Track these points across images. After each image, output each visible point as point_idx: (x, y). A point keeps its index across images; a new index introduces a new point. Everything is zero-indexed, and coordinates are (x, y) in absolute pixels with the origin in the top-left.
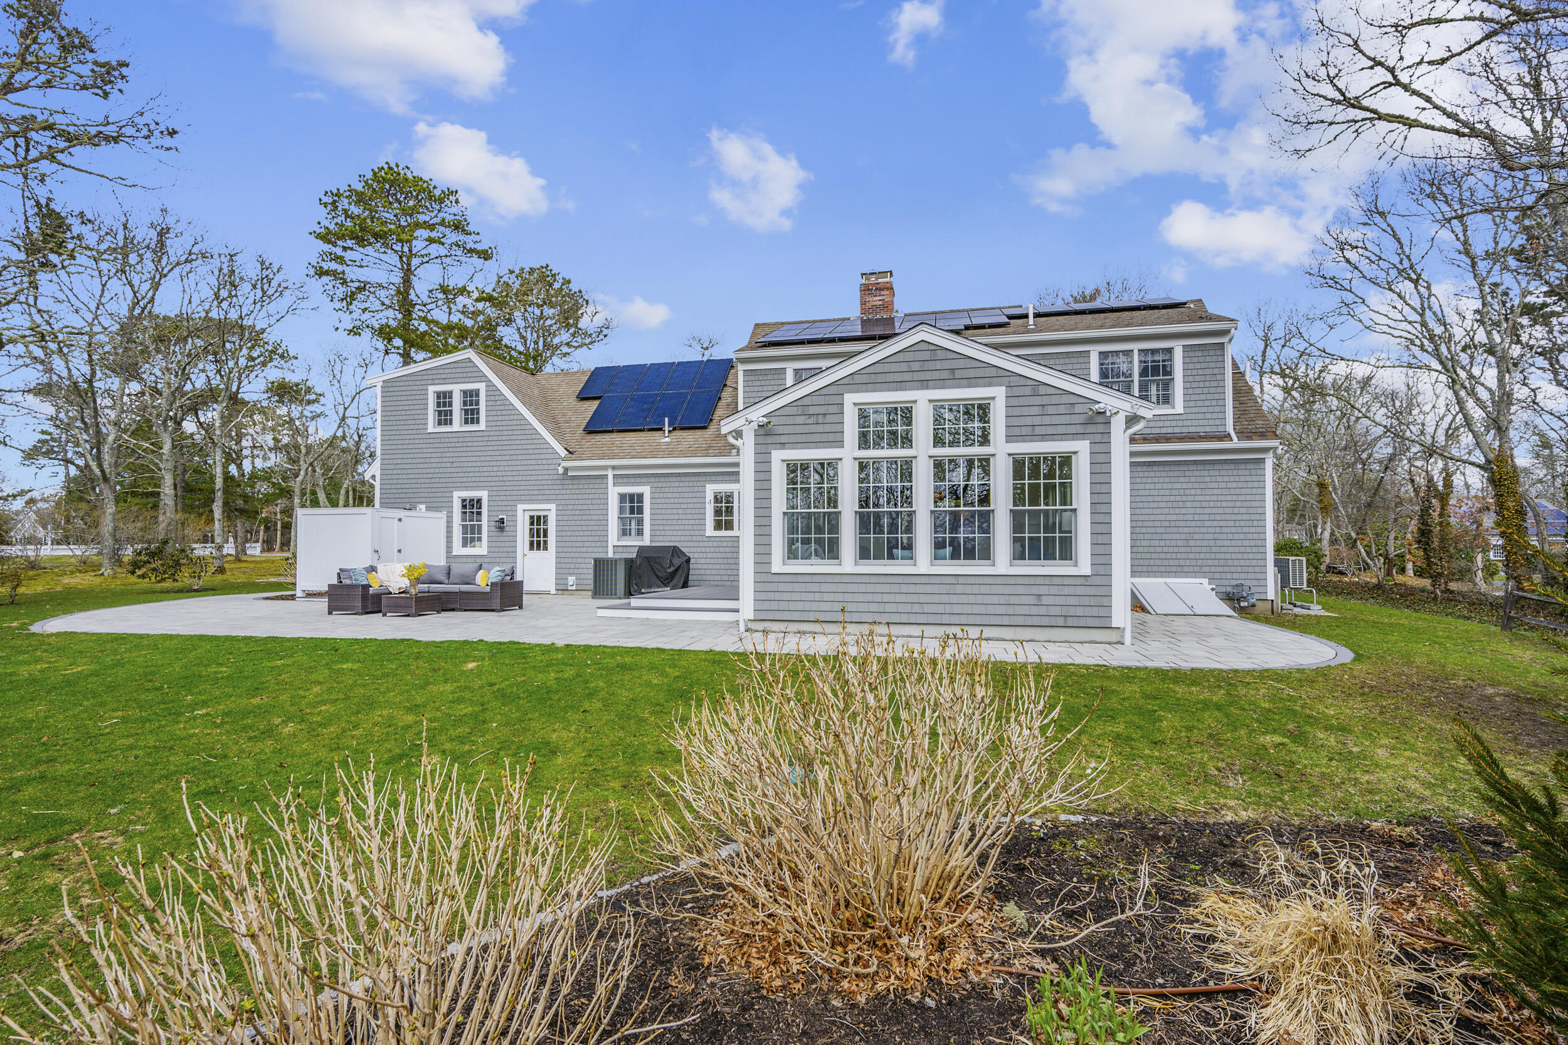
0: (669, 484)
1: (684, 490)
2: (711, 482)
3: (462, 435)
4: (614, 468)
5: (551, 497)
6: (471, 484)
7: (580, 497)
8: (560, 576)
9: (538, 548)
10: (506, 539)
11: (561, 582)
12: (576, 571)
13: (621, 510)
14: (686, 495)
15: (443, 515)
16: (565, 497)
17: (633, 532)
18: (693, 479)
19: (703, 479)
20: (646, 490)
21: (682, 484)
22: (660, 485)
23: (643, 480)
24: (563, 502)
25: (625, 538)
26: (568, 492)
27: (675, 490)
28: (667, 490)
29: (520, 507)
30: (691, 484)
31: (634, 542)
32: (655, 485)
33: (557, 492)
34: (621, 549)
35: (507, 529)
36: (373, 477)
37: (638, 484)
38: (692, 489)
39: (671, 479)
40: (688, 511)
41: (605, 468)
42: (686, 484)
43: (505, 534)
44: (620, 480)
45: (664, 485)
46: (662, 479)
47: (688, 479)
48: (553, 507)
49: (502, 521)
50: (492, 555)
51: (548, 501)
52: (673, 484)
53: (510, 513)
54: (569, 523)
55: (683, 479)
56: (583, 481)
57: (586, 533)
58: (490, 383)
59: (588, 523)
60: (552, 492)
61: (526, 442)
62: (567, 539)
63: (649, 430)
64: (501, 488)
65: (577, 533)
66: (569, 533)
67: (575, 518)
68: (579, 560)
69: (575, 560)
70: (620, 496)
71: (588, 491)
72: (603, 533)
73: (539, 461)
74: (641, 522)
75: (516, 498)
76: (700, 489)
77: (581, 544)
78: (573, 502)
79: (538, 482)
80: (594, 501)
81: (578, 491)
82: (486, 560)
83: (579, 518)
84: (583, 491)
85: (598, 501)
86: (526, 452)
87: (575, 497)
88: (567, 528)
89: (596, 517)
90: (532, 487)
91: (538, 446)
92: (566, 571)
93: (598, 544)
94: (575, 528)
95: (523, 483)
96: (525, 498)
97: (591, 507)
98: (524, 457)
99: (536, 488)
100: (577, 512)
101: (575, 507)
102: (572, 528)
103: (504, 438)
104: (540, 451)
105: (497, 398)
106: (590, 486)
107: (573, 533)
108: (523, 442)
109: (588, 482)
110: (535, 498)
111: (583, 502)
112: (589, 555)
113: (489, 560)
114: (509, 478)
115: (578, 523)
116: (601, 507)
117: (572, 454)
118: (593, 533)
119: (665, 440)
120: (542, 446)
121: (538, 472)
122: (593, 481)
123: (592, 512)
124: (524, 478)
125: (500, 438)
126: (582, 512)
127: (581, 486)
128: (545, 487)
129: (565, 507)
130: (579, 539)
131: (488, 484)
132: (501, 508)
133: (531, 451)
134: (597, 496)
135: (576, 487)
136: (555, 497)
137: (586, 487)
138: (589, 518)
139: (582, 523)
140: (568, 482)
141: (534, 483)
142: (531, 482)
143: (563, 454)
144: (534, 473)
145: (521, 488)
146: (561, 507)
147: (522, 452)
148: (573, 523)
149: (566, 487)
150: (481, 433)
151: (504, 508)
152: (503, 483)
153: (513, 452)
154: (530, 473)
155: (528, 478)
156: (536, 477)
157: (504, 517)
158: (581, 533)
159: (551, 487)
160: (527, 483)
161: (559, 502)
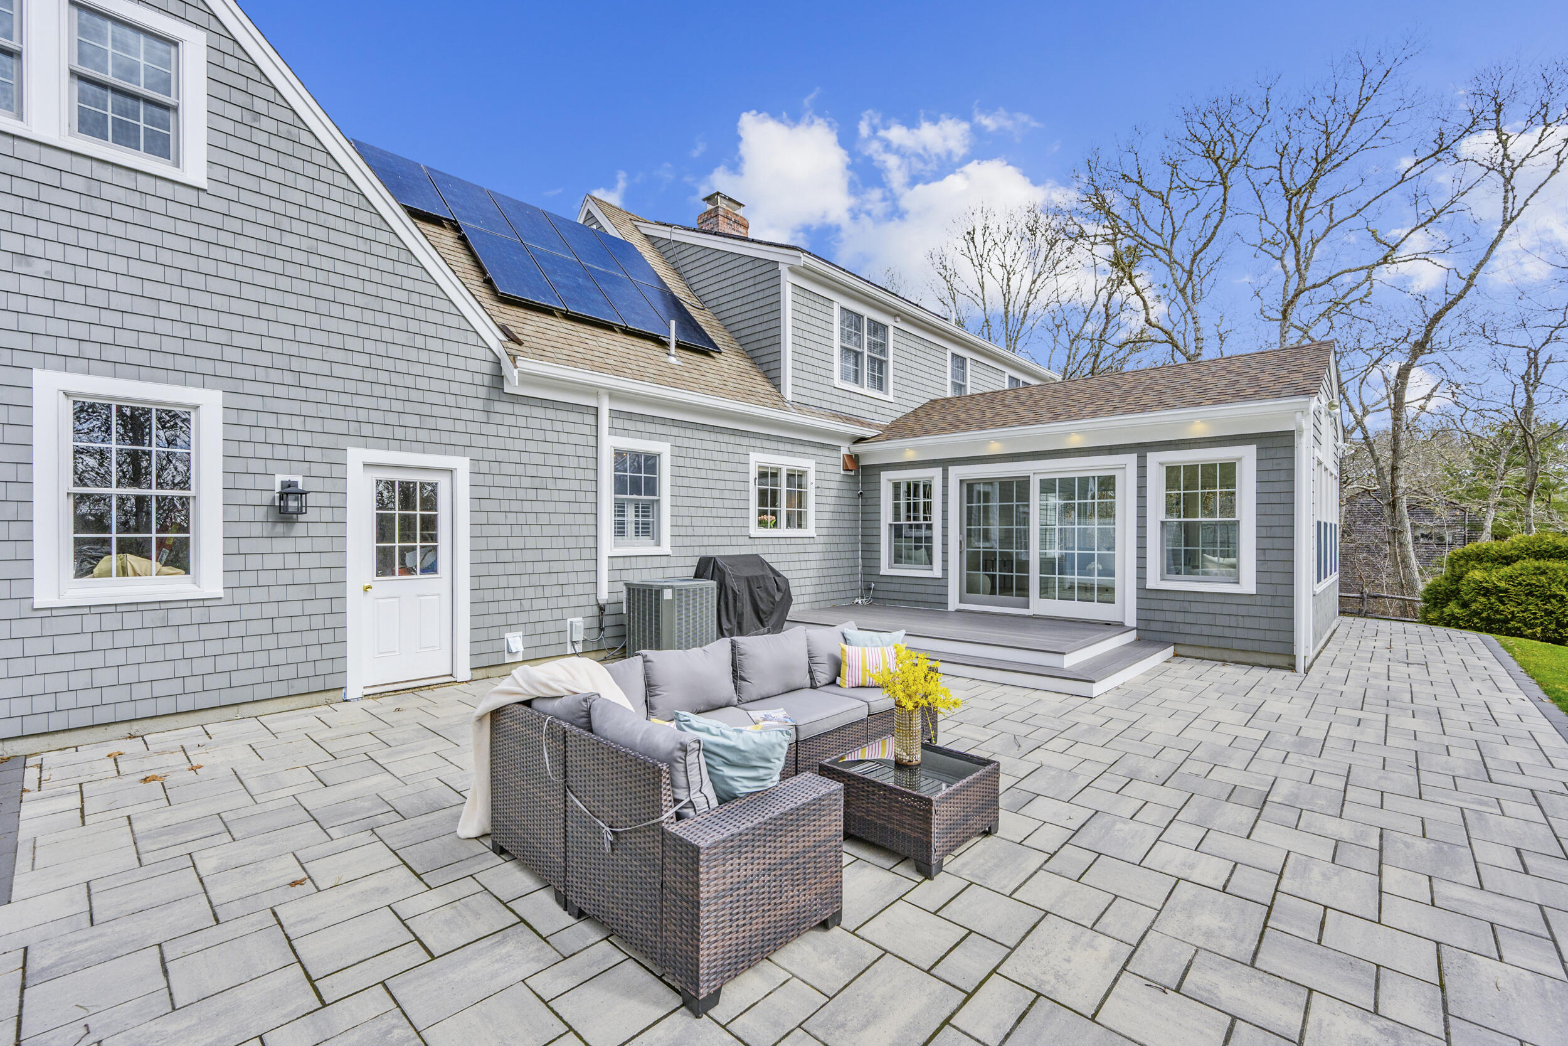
0: (699, 444)
1: (720, 457)
2: (755, 448)
3: (84, 166)
4: (614, 395)
5: (455, 438)
8: (482, 635)
9: (406, 569)
10: (304, 545)
11: (485, 648)
12: (524, 618)
13: (620, 482)
14: (724, 467)
16: (493, 442)
18: (734, 440)
19: (745, 441)
20: (665, 450)
21: (718, 446)
22: (685, 442)
23: (660, 429)
24: (490, 455)
26: (503, 431)
27: (709, 455)
28: (696, 453)
29: (356, 456)
30: (729, 447)
33: (473, 428)
34: (623, 564)
37: (652, 435)
41: (594, 391)
42: (723, 446)
43: (299, 529)
44: (618, 423)
45: (692, 443)
46: (689, 433)
48: (462, 464)
49: (290, 493)
50: (241, 596)
51: (445, 447)
52: (705, 445)
53: (322, 471)
54: (505, 505)
56: (538, 412)
57: (547, 531)
58: (227, 46)
59: (550, 507)
60: (460, 426)
61: (376, 276)
62: (501, 543)
63: (627, 332)
64: (281, 391)
65: (526, 531)
66: (505, 531)
67: (521, 494)
68: (530, 592)
69: (520, 593)
70: (619, 454)
71: (550, 436)
72: (584, 531)
73: (420, 341)
74: (647, 510)
75: (342, 427)
76: (742, 459)
77: (537, 555)
78: (515, 457)
79: (415, 395)
80: (565, 461)
81: (526, 434)
82: (216, 614)
83: (532, 494)
84: (539, 435)
85: (574, 462)
86: (375, 304)
87: (519, 445)
88: (500, 517)
89: (571, 496)
90: (398, 406)
91: (415, 299)
92: (500, 620)
93: (575, 554)
94: (521, 518)
95: (364, 388)
96: (379, 431)
97: (557, 472)
98: (368, 316)
99: (409, 407)
100: (526, 482)
101: (520, 469)
102: (512, 518)
103: (289, 239)
104: (420, 313)
105: (260, 106)
106: (558, 426)
107: (517, 530)
108: (364, 273)
109: (551, 414)
110: (410, 434)
111: (539, 459)
112: (553, 579)
113: (233, 613)
114: (313, 366)
115: (527, 507)
116: (580, 474)
117: (520, 343)
118: (563, 531)
119: (673, 360)
120: (426, 301)
121: (417, 369)
122: (562, 415)
123: (561, 484)
124: (370, 375)
125: (274, 236)
126: (537, 482)
127: (535, 423)
128: (437, 411)
129: (495, 469)
130: (531, 543)
131: (223, 369)
132: (280, 452)
133: (390, 307)
134: (569, 450)
135: (522, 422)
136: (464, 439)
137: (547, 425)
138: (555, 496)
139: (538, 506)
140: (499, 407)
141: (402, 394)
142: (391, 392)
143: (494, 339)
144: (401, 366)
145: (359, 401)
146: (484, 467)
147: (361, 300)
148: (515, 506)
149: (496, 418)
150: (190, 197)
151: (295, 453)
152: (289, 378)
153: (328, 293)
154: (389, 364)
155: (384, 377)
156: (409, 381)
157: (299, 479)
158: (536, 531)
159: (455, 413)
160: (378, 390)
161: (477, 453)
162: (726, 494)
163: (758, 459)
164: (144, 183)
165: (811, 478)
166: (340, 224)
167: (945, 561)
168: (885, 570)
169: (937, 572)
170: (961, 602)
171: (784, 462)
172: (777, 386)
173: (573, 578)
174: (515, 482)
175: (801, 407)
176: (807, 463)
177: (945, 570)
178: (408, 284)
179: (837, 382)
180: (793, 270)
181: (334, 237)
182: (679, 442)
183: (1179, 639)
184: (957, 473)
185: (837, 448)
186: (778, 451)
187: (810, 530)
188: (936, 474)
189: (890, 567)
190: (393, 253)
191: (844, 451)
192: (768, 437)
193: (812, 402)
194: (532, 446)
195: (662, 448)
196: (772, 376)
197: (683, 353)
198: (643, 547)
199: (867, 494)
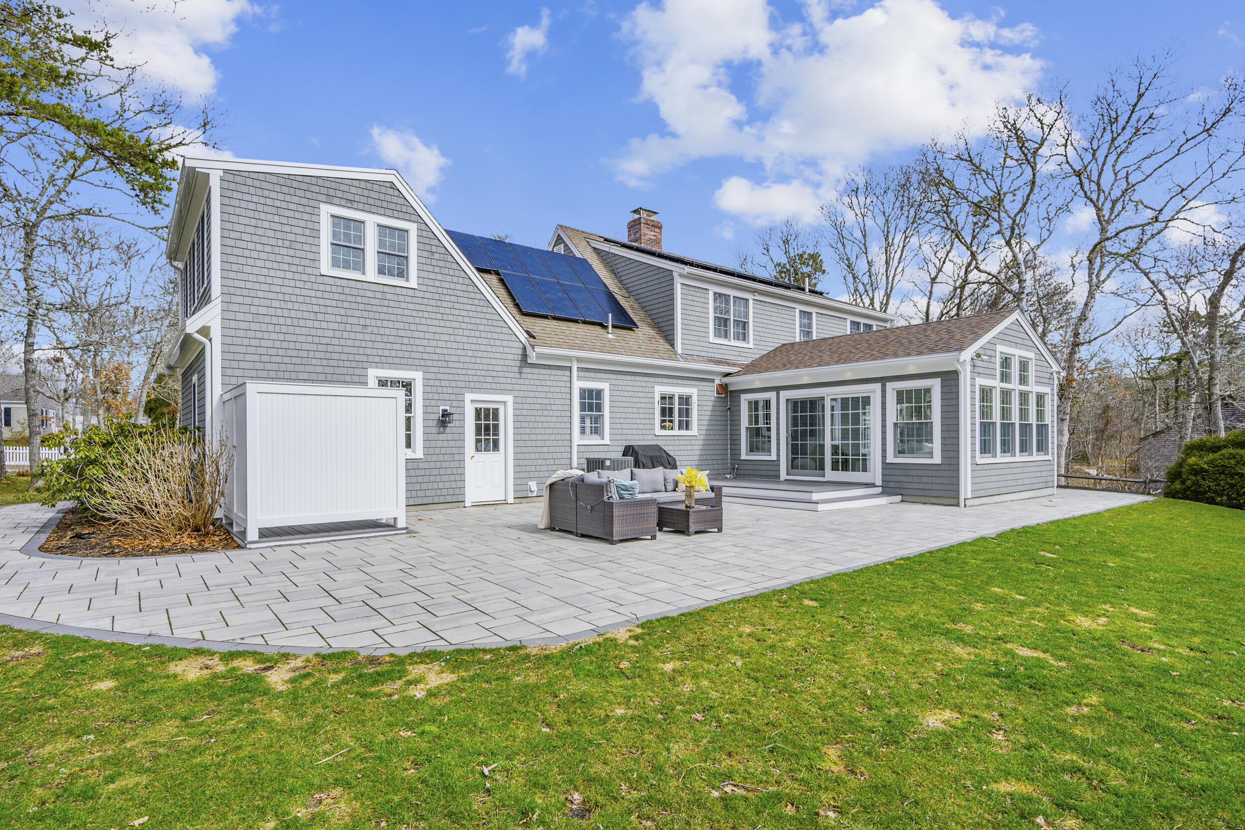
0: (625, 383)
1: (637, 389)
2: (658, 383)
3: (381, 288)
4: (579, 360)
5: (507, 387)
8: (519, 481)
9: (487, 448)
10: (450, 437)
11: (520, 488)
12: (535, 475)
13: (583, 406)
14: (639, 394)
16: (523, 388)
18: (644, 379)
19: (653, 380)
21: (636, 383)
22: (619, 383)
23: (604, 376)
24: (521, 394)
25: (584, 437)
26: (527, 382)
27: (631, 389)
28: (623, 388)
29: (468, 397)
30: (642, 384)
33: (514, 381)
34: (585, 449)
35: (451, 424)
37: (599, 379)
39: (626, 377)
41: (569, 359)
42: (639, 384)
43: (448, 430)
44: (583, 374)
46: (619, 377)
48: (509, 399)
49: (445, 414)
50: (429, 458)
51: (502, 391)
52: (628, 383)
53: (454, 404)
54: (528, 419)
55: (637, 378)
56: (543, 371)
57: (547, 431)
58: (423, 227)
59: (549, 419)
60: (509, 381)
61: (475, 315)
62: (526, 437)
63: (585, 322)
64: (442, 370)
65: (537, 431)
66: (528, 431)
67: (535, 413)
68: (540, 462)
69: (535, 462)
70: (583, 392)
71: (549, 383)
72: (565, 431)
73: (492, 342)
74: (597, 420)
75: (462, 384)
76: (650, 390)
77: (542, 443)
78: (532, 394)
79: (491, 368)
80: (555, 395)
81: (537, 382)
82: (421, 465)
83: (540, 413)
84: (543, 383)
85: (559, 395)
86: (475, 327)
87: (534, 388)
88: (526, 425)
89: (558, 413)
90: (484, 373)
91: (490, 323)
92: (526, 475)
93: (560, 443)
94: (536, 425)
95: (471, 366)
96: (477, 385)
97: (552, 401)
98: (472, 333)
99: (488, 373)
100: (537, 407)
101: (535, 400)
102: (531, 425)
103: (445, 304)
104: (492, 329)
105: (434, 249)
106: (552, 378)
107: (533, 431)
108: (471, 314)
109: (548, 372)
110: (489, 386)
111: (543, 395)
112: (550, 456)
113: (426, 465)
114: (453, 358)
115: (538, 419)
116: (562, 402)
117: (534, 338)
118: (555, 431)
119: (610, 336)
120: (495, 323)
121: (491, 355)
122: (554, 372)
123: (554, 407)
124: (473, 360)
125: (439, 303)
126: (542, 407)
127: (541, 377)
128: (500, 374)
129: (524, 400)
130: (540, 437)
131: (422, 363)
132: (442, 397)
133: (481, 328)
134: (558, 390)
135: (535, 377)
136: (510, 387)
137: (547, 377)
138: (551, 413)
139: (543, 419)
140: (525, 370)
141: (485, 367)
142: (481, 367)
143: (523, 337)
144: (485, 354)
145: (469, 372)
146: (519, 400)
147: (470, 327)
148: (533, 419)
149: (524, 376)
150: (411, 293)
151: (447, 397)
152: (444, 364)
153: (457, 325)
154: (480, 354)
155: (478, 360)
156: (488, 361)
157: (447, 408)
158: (542, 431)
159: (507, 375)
160: (476, 366)
161: (516, 393)
162: (641, 411)
163: (660, 389)
164: (398, 291)
165: (695, 400)
166: (461, 294)
167: (778, 450)
168: (744, 456)
169: (774, 457)
170: (788, 474)
171: (677, 390)
172: (672, 345)
173: (559, 456)
174: (533, 407)
175: (687, 357)
176: (692, 391)
177: (778, 455)
178: (487, 316)
179: (712, 338)
180: (681, 276)
181: (461, 300)
182: (614, 382)
183: (904, 492)
184: (784, 395)
185: (713, 381)
186: (673, 385)
187: (694, 431)
188: (772, 395)
189: (747, 454)
190: (482, 303)
191: (717, 382)
192: (666, 376)
193: (694, 353)
194: (540, 389)
195: (604, 386)
196: (669, 339)
197: (616, 330)
198: (595, 440)
199: (733, 409)
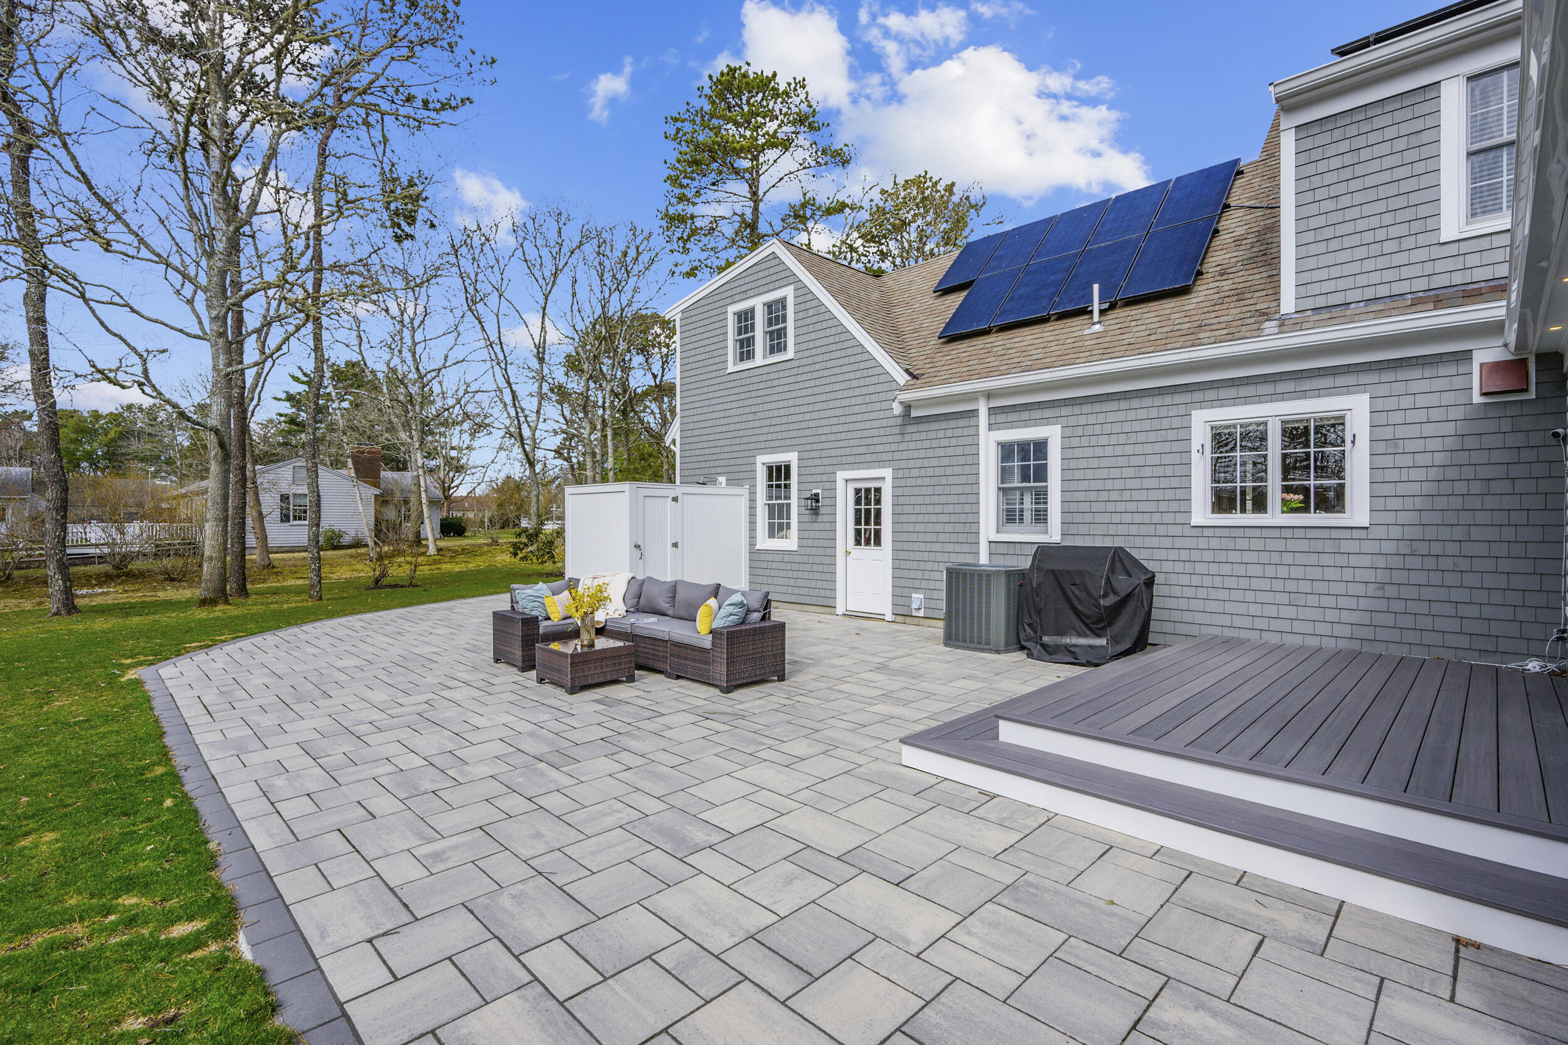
0: (1101, 418)
1: (1136, 426)
2: (1202, 404)
3: (767, 369)
4: (989, 395)
5: (885, 456)
6: (777, 443)
7: (930, 453)
8: (899, 591)
9: (868, 542)
10: (822, 526)
11: (901, 601)
12: (924, 584)
13: (1005, 474)
14: (1142, 437)
15: (744, 491)
16: (906, 455)
17: (1027, 516)
18: (1158, 401)
19: (1186, 398)
20: (1052, 434)
21: (1131, 415)
22: (1082, 420)
23: (1047, 413)
24: (903, 464)
25: (1011, 526)
26: (912, 445)
27: (1117, 428)
28: (1098, 429)
29: (841, 476)
30: (1154, 413)
31: (1029, 535)
32: (1073, 421)
33: (894, 447)
34: (1003, 549)
35: (822, 510)
36: (674, 442)
37: (1036, 422)
38: (1156, 424)
39: (1107, 406)
40: (1147, 472)
41: (972, 397)
42: (1142, 414)
44: (1001, 418)
45: (1092, 419)
46: (1087, 409)
47: (1147, 402)
48: (888, 473)
49: (816, 498)
50: (803, 551)
51: (880, 463)
52: (1111, 417)
53: (827, 486)
54: (914, 500)
55: (1135, 403)
56: (935, 426)
57: (941, 518)
58: (798, 284)
59: (944, 499)
60: (887, 448)
62: (910, 528)
64: (814, 447)
65: (926, 518)
66: (914, 519)
67: (924, 491)
68: (930, 566)
69: (923, 566)
70: (1005, 447)
71: (941, 442)
72: (970, 520)
75: (835, 461)
76: (1179, 422)
78: (918, 463)
79: (866, 433)
80: (953, 461)
81: (925, 444)
82: (796, 559)
83: (930, 491)
84: (933, 443)
85: (961, 460)
87: (921, 454)
88: (911, 509)
89: (958, 489)
90: (857, 442)
92: (910, 583)
93: (962, 538)
94: (924, 509)
95: (844, 436)
96: (848, 460)
97: (949, 471)
99: (861, 442)
100: (926, 482)
101: (923, 472)
102: (917, 510)
104: (866, 381)
105: (809, 306)
106: (949, 433)
107: (921, 519)
108: (844, 369)
109: (944, 425)
110: (862, 459)
112: (946, 558)
113: (800, 559)
114: (825, 430)
115: (927, 500)
116: (967, 470)
117: (918, 378)
118: (953, 520)
119: (1090, 330)
121: (866, 417)
122: (951, 423)
124: (846, 428)
126: (934, 481)
127: (932, 434)
128: (874, 441)
129: (906, 474)
131: (799, 441)
132: (815, 478)
133: (855, 383)
134: (958, 450)
135: (922, 435)
136: (889, 456)
137: (941, 434)
138: (947, 491)
139: (935, 499)
140: (910, 429)
141: (860, 434)
142: (855, 434)
143: (903, 381)
144: (859, 417)
145: (840, 444)
146: (900, 474)
148: (920, 500)
149: (908, 437)
150: (790, 365)
151: (819, 478)
152: (818, 439)
154: (854, 418)
155: (852, 426)
156: (863, 425)
157: (821, 491)
158: (933, 518)
159: (883, 439)
160: (850, 435)
161: (897, 464)
163: (1210, 417)
164: (780, 367)
171: (1275, 411)
174: (920, 482)
178: (862, 366)
185: (1457, 356)
186: (1259, 399)
190: (856, 351)
191: (1487, 356)
195: (1050, 432)
